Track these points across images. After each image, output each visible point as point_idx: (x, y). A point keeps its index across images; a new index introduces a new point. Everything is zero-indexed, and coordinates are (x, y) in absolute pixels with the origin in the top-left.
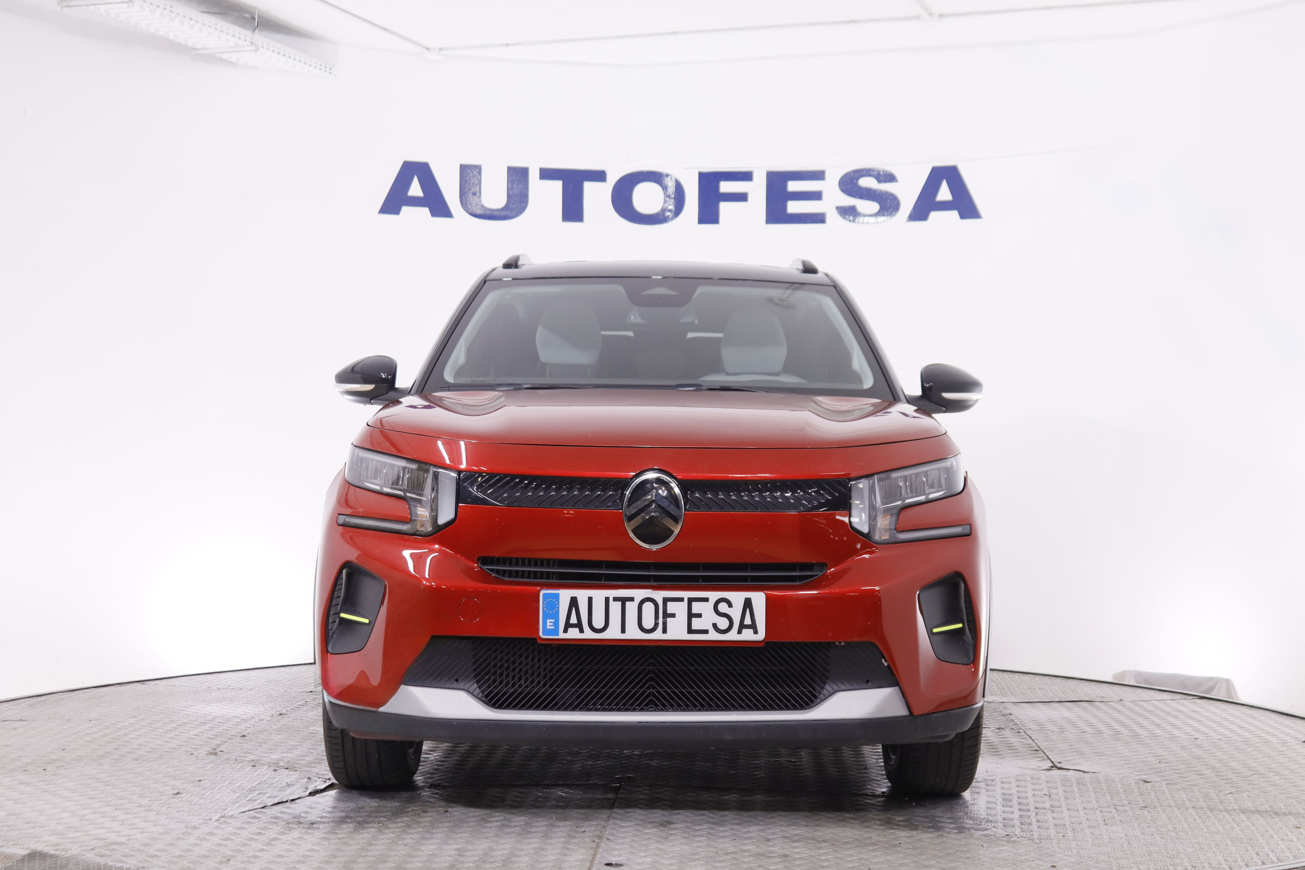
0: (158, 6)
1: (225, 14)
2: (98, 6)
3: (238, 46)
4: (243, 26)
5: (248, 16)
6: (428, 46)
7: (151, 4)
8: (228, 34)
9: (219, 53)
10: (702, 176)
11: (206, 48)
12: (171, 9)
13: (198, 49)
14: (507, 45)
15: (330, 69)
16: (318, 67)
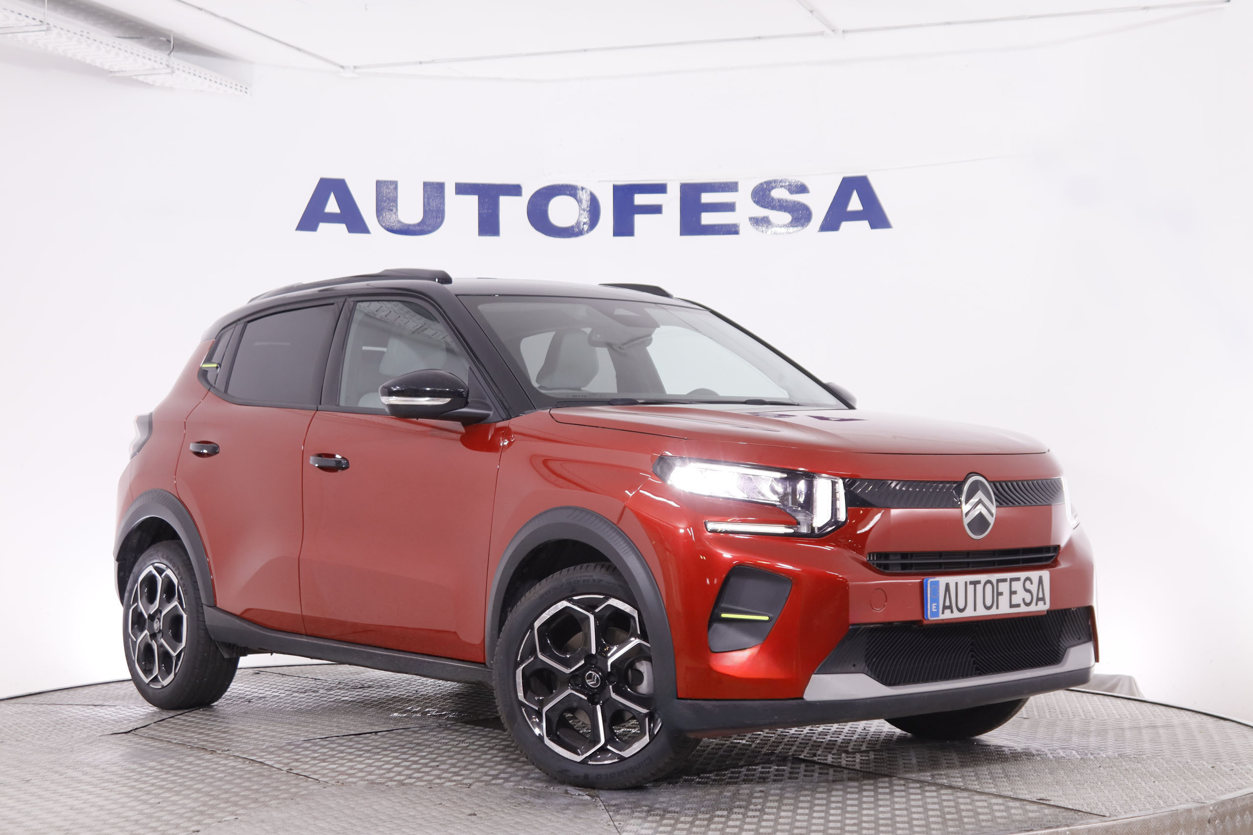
1: (141, 38)
2: (16, 34)
3: (154, 69)
4: (159, 49)
5: (163, 38)
6: (343, 64)
7: (68, 31)
8: (145, 57)
9: (136, 75)
10: (616, 189)
11: (123, 71)
12: (88, 36)
13: (114, 72)
14: (421, 63)
15: (246, 88)
16: (234, 87)
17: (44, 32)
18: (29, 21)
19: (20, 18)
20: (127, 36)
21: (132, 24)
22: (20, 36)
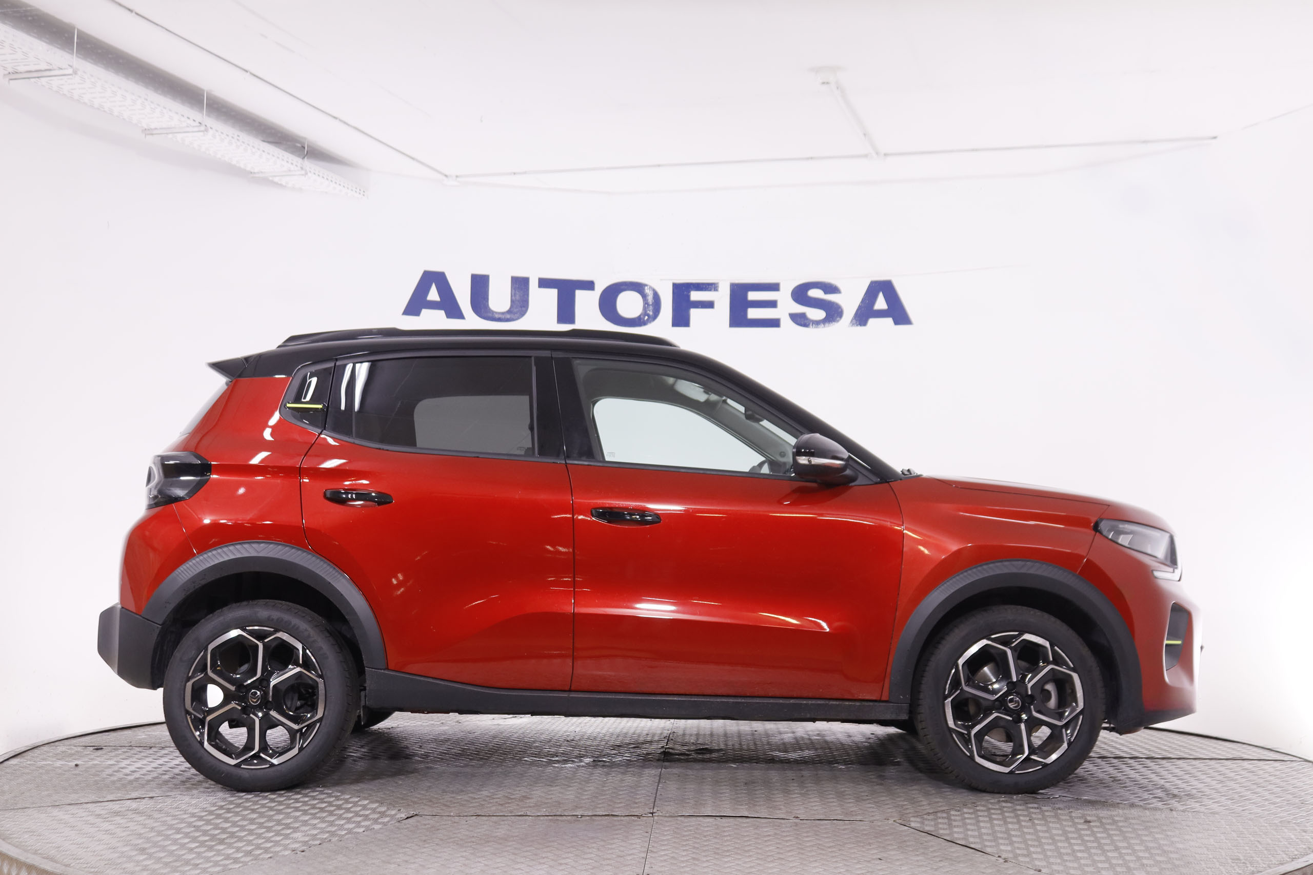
0: (228, 136)
1: (280, 143)
2: (176, 134)
3: (290, 171)
4: (295, 154)
5: (299, 145)
6: (447, 174)
7: (222, 133)
8: (283, 160)
9: (272, 176)
11: (262, 172)
12: (238, 138)
13: (254, 173)
14: (515, 174)
15: (364, 192)
16: (354, 189)
17: (201, 134)
18: (190, 122)
19: (183, 119)
20: (269, 141)
21: (274, 131)
22: (179, 136)
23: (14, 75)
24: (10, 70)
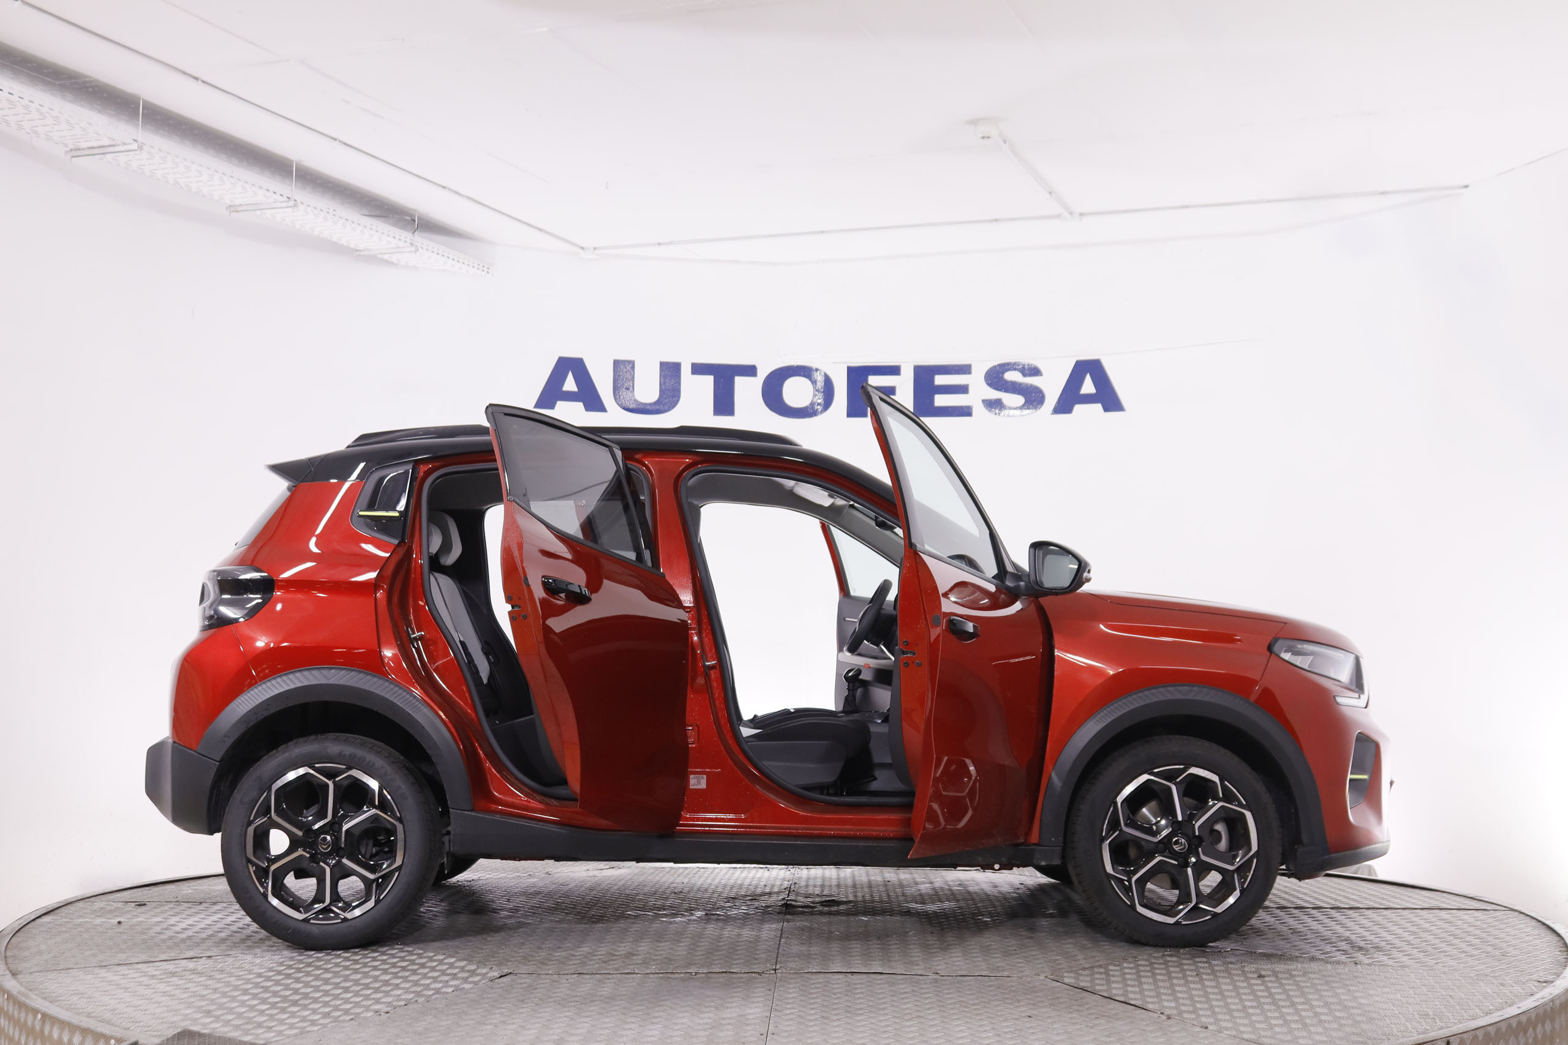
0: (321, 210)
1: (386, 217)
2: (264, 211)
3: (399, 247)
4: (403, 228)
5: (408, 218)
6: (583, 245)
7: (315, 208)
8: (389, 235)
9: (380, 254)
11: (368, 250)
12: (335, 213)
13: (360, 250)
14: (659, 244)
15: (489, 269)
16: (476, 266)
17: (291, 209)
18: (278, 197)
19: (268, 194)
20: (373, 214)
21: (378, 203)
22: (268, 212)
23: (76, 152)
24: (72, 147)
